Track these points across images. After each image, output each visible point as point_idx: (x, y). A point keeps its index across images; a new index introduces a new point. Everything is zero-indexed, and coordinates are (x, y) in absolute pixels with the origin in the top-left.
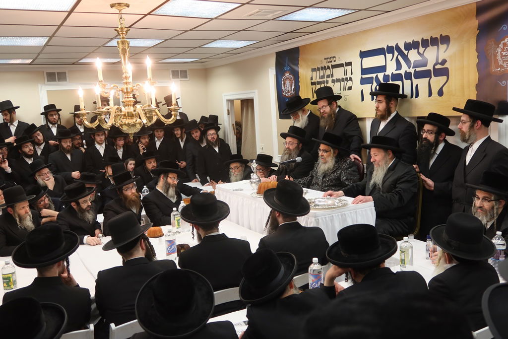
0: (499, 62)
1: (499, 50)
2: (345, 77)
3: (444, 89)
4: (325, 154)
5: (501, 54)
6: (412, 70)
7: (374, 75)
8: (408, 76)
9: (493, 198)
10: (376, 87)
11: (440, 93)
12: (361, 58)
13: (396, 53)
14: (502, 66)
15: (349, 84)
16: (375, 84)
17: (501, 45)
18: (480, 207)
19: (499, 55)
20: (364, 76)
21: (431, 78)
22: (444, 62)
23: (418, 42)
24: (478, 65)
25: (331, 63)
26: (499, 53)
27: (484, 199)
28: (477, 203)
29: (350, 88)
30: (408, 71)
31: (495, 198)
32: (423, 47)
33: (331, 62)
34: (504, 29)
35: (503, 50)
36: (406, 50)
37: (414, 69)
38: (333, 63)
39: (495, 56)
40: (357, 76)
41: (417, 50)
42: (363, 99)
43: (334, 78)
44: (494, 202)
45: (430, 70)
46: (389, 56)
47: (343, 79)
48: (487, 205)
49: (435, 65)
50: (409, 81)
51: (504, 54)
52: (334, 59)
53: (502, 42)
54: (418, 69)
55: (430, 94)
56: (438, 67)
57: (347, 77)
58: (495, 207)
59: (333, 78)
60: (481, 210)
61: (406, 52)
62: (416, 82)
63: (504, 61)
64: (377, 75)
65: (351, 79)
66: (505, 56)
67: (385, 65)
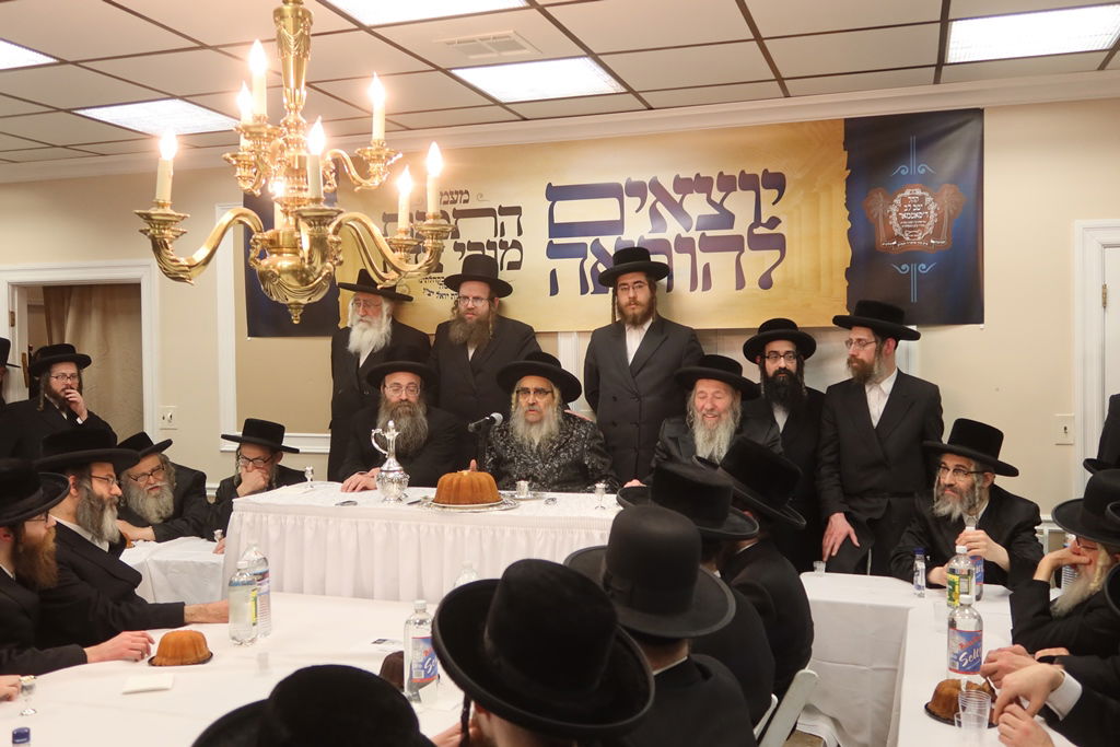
0: (896, 230)
1: (894, 209)
2: (497, 240)
3: (774, 275)
4: (542, 401)
5: (899, 218)
6: (696, 235)
7: (589, 240)
8: (684, 245)
9: (972, 469)
10: (596, 264)
11: (766, 282)
12: (548, 199)
13: (651, 198)
14: (900, 239)
15: (512, 255)
16: (591, 259)
17: (897, 201)
18: (951, 486)
19: (894, 217)
20: (556, 241)
21: (742, 251)
22: (774, 222)
23: (710, 179)
24: (850, 233)
25: (454, 206)
26: (894, 214)
27: (957, 470)
28: (946, 478)
29: (514, 266)
30: (684, 235)
31: (976, 467)
32: (720, 189)
33: (454, 202)
34: (903, 172)
35: (901, 210)
36: (677, 192)
37: (701, 232)
38: (460, 206)
39: (886, 218)
40: (536, 239)
41: (705, 195)
42: (554, 290)
43: (463, 240)
44: (974, 477)
45: (741, 237)
46: (632, 203)
47: (491, 245)
48: (962, 482)
49: (752, 227)
50: (688, 256)
51: (904, 216)
52: (465, 197)
53: (900, 196)
54: (709, 233)
55: (740, 283)
56: (760, 231)
57: (504, 239)
58: (978, 485)
59: (459, 241)
60: (953, 491)
61: (677, 198)
62: (703, 258)
63: (904, 230)
64: (598, 240)
65: (516, 245)
66: (905, 220)
67: (618, 218)
